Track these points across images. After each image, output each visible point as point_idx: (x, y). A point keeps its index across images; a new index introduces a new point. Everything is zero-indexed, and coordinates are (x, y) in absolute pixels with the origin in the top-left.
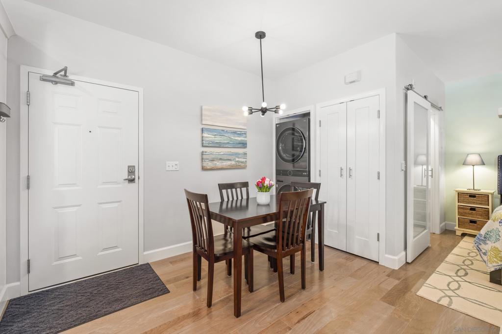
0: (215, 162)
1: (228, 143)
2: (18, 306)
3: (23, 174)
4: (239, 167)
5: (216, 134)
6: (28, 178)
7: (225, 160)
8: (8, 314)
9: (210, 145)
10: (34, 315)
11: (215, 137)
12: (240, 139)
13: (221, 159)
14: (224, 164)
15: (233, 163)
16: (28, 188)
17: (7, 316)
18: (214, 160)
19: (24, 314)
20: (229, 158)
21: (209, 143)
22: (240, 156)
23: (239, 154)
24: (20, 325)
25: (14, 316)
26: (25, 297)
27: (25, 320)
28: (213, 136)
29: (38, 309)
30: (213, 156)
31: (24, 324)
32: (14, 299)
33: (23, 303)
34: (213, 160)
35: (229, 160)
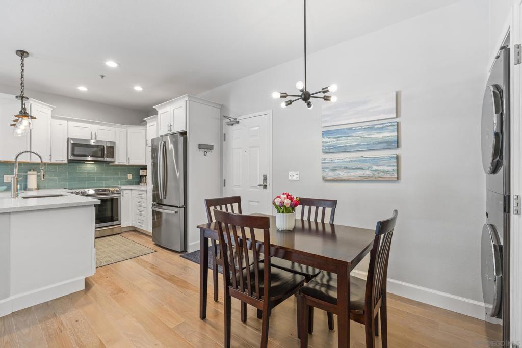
0: (338, 172)
1: (359, 145)
4: (380, 179)
5: (339, 135)
7: (353, 169)
9: (331, 151)
11: (337, 140)
12: (380, 136)
13: (346, 168)
14: (352, 174)
15: (368, 173)
18: (336, 170)
20: (360, 166)
21: (329, 149)
22: (380, 162)
23: (379, 159)
28: (335, 139)
30: (334, 165)
34: (334, 170)
35: (359, 168)
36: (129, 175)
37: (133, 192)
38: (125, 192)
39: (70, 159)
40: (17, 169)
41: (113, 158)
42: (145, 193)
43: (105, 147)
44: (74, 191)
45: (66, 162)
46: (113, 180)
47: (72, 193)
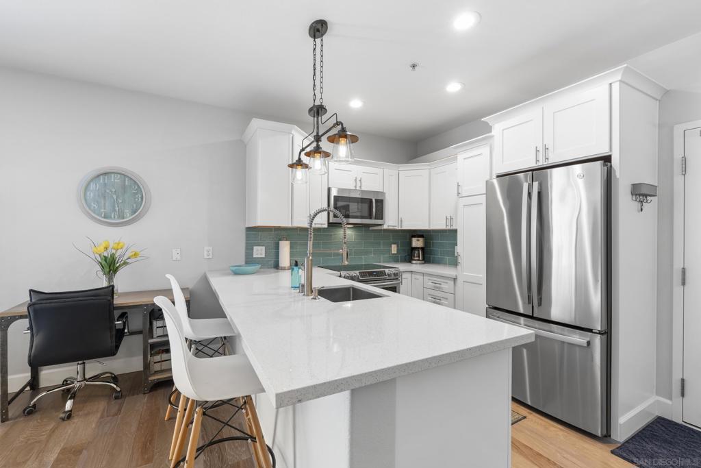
2: (663, 429)
3: (678, 266)
6: (684, 271)
8: (650, 429)
10: (675, 450)
16: (684, 283)
17: (648, 430)
19: (666, 441)
24: (656, 450)
25: (655, 435)
26: (677, 424)
27: (663, 448)
29: (684, 448)
31: (660, 451)
32: (664, 419)
33: (670, 429)
36: (393, 246)
37: (413, 275)
38: (404, 276)
39: (331, 221)
40: (311, 244)
41: (382, 219)
42: (452, 283)
43: (374, 201)
44: (343, 273)
45: (326, 226)
46: (374, 254)
47: (340, 276)
